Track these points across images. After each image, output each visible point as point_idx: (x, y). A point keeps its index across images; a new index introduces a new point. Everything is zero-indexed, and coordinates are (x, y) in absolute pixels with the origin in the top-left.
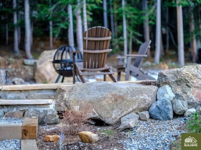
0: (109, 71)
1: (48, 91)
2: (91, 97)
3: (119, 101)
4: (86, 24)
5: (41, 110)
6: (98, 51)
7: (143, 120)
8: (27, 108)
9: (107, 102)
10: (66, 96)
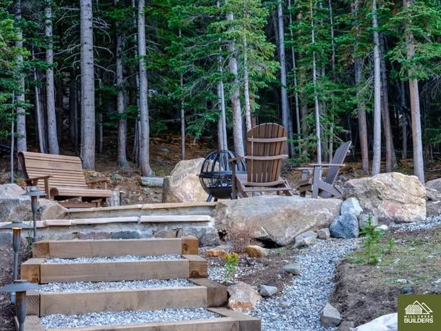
0: (284, 186)
1: (203, 208)
2: (259, 212)
3: (294, 216)
4: (248, 114)
5: (199, 228)
6: (268, 158)
7: (322, 239)
8: (181, 226)
9: (279, 218)
10: (228, 212)
